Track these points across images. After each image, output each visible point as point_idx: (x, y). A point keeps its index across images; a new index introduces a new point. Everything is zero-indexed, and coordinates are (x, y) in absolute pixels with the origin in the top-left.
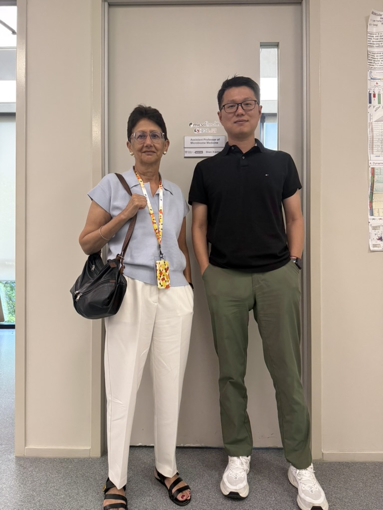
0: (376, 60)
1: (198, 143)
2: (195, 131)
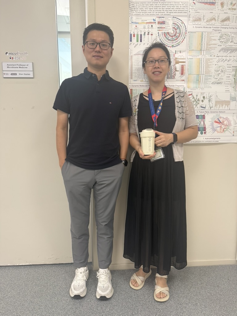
0: (136, 8)
1: (13, 67)
2: (10, 58)
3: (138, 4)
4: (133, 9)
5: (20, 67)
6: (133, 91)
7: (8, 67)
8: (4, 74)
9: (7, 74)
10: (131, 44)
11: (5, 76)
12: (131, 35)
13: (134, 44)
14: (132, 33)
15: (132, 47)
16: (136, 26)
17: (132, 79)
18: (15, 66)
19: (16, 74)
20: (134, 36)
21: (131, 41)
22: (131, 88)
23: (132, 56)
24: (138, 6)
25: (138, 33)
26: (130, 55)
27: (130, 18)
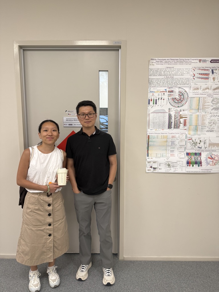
0: (153, 82)
1: (70, 120)
2: (68, 114)
3: (154, 80)
4: (151, 83)
5: (74, 120)
6: (150, 137)
7: (67, 120)
8: (64, 124)
9: (66, 125)
10: (149, 106)
11: (65, 126)
12: (149, 100)
13: (151, 106)
14: (150, 99)
15: (149, 108)
16: (153, 94)
17: (149, 129)
18: (71, 120)
19: (72, 125)
20: (151, 100)
21: (149, 104)
22: (149, 135)
23: (149, 114)
24: (154, 81)
25: (154, 98)
26: (148, 113)
27: (149, 89)
